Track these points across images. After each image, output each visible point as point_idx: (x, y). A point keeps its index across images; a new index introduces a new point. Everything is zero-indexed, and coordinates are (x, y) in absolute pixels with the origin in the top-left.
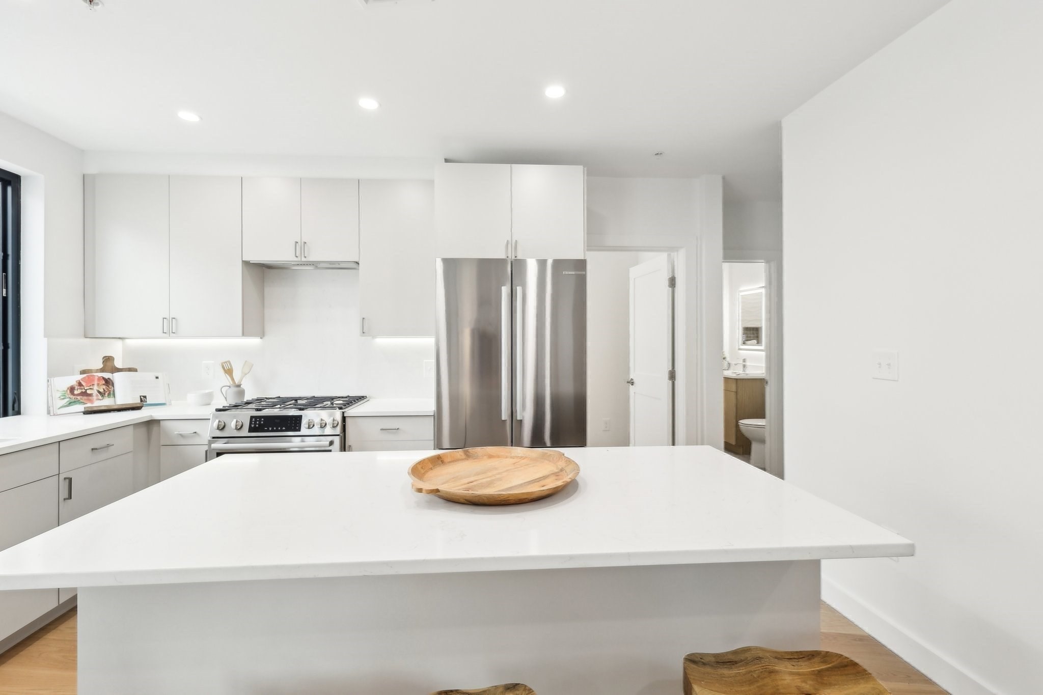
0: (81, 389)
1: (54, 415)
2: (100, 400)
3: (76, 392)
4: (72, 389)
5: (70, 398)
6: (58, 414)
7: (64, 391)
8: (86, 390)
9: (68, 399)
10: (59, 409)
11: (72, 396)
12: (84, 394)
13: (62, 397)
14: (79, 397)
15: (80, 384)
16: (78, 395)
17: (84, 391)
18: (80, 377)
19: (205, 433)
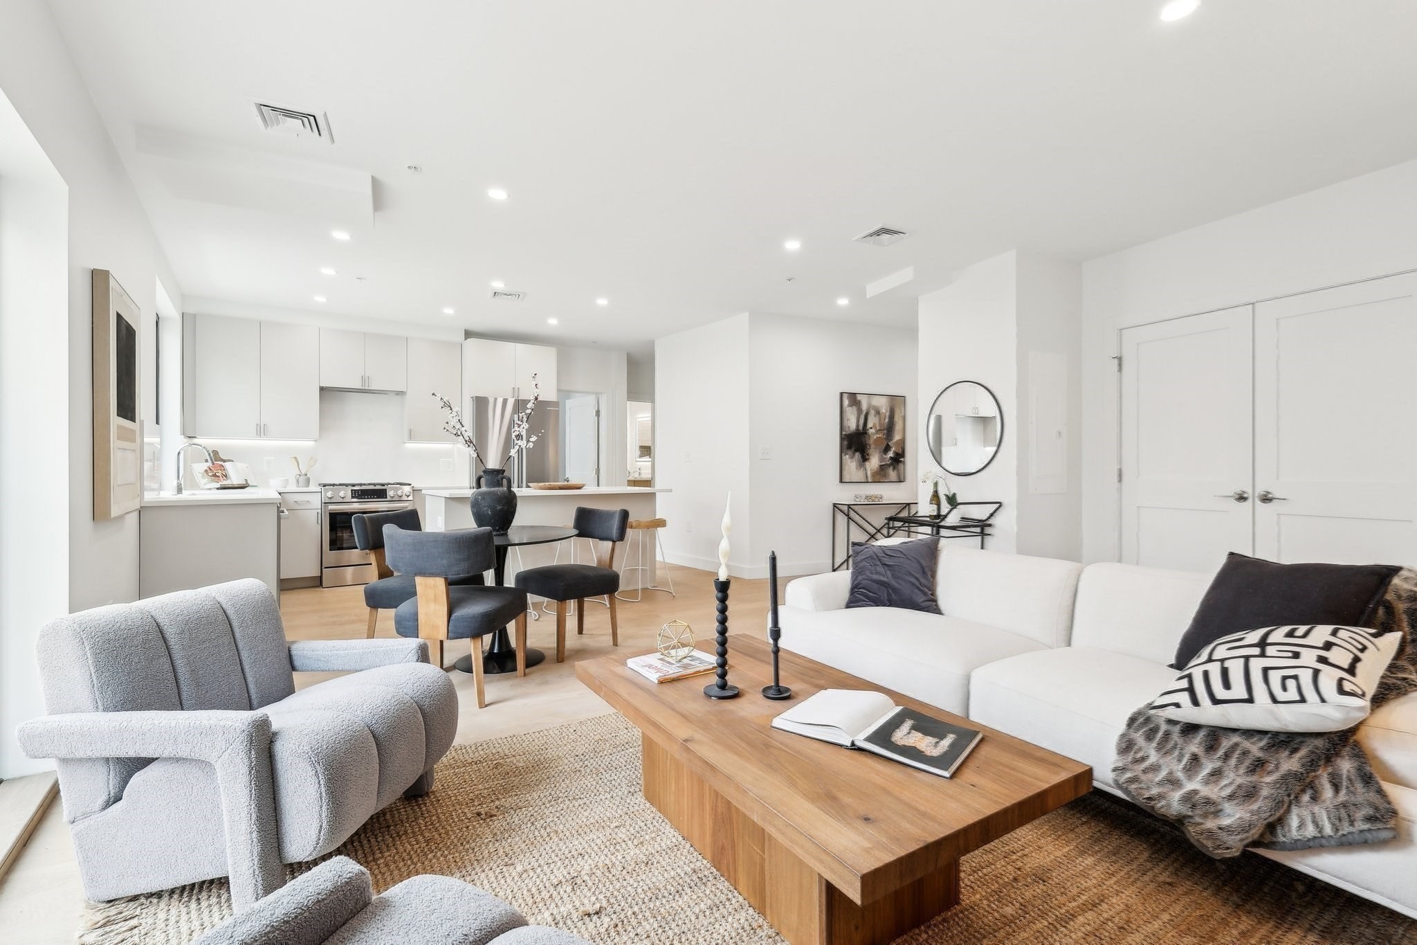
0: (212, 472)
2: (225, 480)
3: (210, 474)
4: (205, 472)
5: (208, 478)
6: (205, 488)
7: (202, 473)
8: (215, 473)
9: (206, 478)
10: (204, 485)
12: (215, 475)
13: (203, 478)
14: (213, 478)
15: (209, 469)
16: (212, 476)
18: (207, 464)
19: (316, 501)
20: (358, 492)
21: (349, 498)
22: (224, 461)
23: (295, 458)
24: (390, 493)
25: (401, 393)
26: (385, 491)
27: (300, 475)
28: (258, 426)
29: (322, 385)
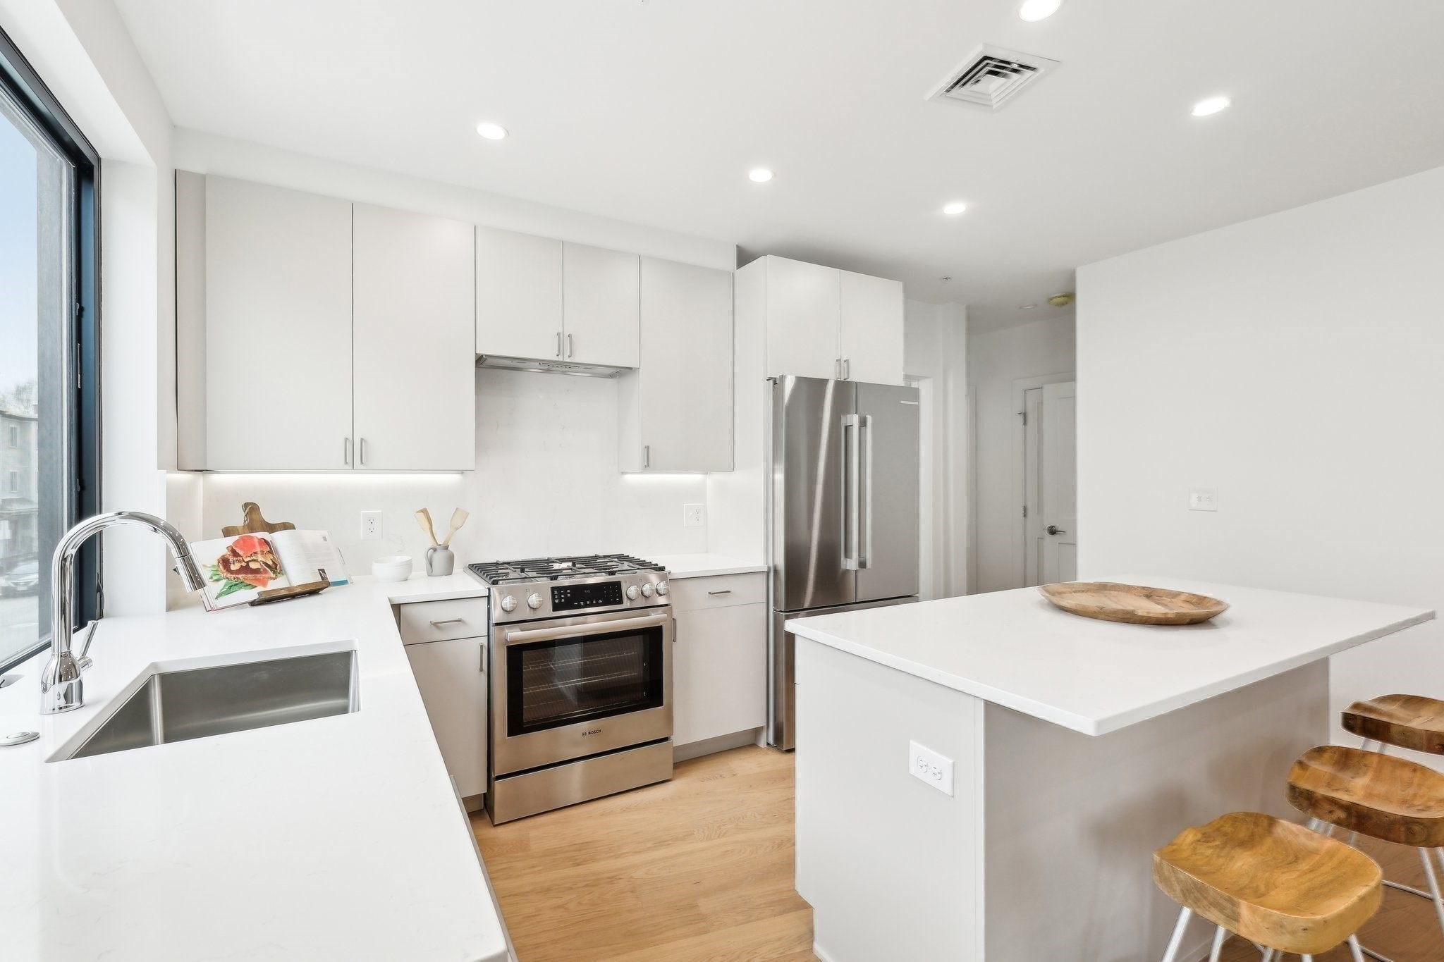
0: (239, 561)
1: (212, 610)
2: (274, 579)
3: (233, 567)
4: (225, 562)
5: (228, 578)
6: (219, 607)
7: (214, 566)
8: (248, 562)
9: (224, 581)
10: (216, 598)
11: (229, 575)
12: (246, 569)
13: (215, 578)
14: (240, 576)
15: (235, 553)
16: (238, 572)
17: (244, 564)
18: (231, 540)
19: (476, 619)
20: (566, 594)
21: (548, 611)
22: (272, 528)
23: (425, 511)
24: (630, 591)
25: (620, 373)
26: (617, 586)
27: (435, 550)
28: (349, 443)
29: (481, 351)
